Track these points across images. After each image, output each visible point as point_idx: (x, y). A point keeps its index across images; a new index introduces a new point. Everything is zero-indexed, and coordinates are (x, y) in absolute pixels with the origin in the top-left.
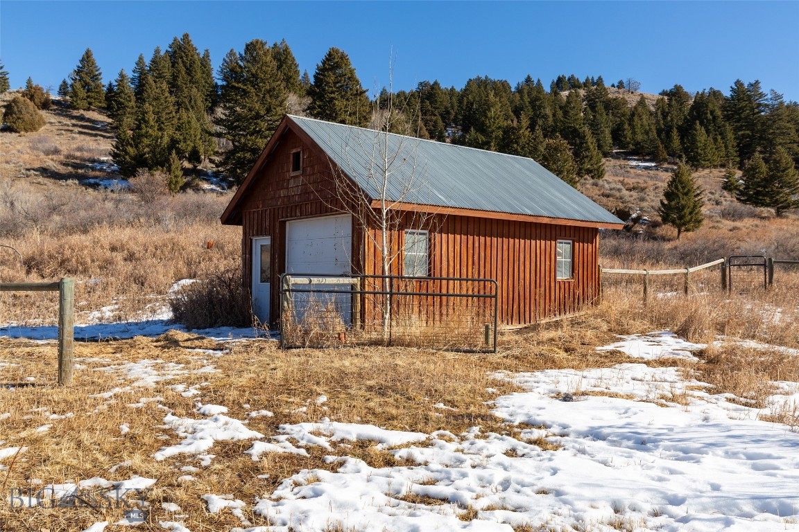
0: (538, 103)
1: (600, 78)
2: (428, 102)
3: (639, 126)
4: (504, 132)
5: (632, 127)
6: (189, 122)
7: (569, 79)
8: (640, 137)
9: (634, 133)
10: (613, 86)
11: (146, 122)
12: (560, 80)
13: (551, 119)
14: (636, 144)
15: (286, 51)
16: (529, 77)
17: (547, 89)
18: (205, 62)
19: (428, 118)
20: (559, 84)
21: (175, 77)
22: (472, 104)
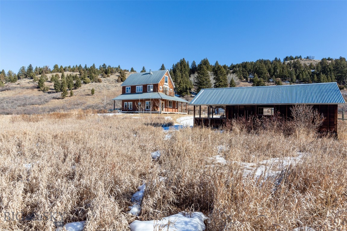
0: (276, 68)
1: (300, 56)
2: (244, 68)
3: (305, 74)
4: (258, 83)
5: (302, 75)
6: (188, 82)
7: (290, 57)
8: (305, 77)
9: (303, 76)
10: (305, 58)
11: (181, 83)
12: (287, 58)
13: (278, 73)
14: (304, 79)
15: (207, 61)
16: (276, 58)
17: (282, 61)
18: (188, 65)
19: (244, 73)
20: (286, 59)
21: (181, 69)
22: (257, 68)
